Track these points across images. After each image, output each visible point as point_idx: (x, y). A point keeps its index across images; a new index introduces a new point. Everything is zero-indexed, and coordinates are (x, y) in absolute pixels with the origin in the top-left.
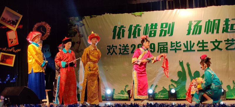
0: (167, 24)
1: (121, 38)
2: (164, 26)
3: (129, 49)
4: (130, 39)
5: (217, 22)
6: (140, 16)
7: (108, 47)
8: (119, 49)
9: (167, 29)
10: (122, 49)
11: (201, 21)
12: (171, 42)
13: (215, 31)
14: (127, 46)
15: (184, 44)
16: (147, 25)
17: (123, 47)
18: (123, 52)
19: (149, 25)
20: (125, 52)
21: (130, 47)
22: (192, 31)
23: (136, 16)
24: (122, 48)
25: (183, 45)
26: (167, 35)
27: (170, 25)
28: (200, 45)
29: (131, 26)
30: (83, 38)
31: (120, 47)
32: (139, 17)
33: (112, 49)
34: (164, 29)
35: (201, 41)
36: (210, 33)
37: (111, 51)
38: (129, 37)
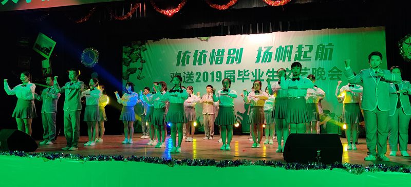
0: (234, 50)
1: (185, 65)
2: (232, 53)
3: (193, 77)
5: (289, 48)
6: (207, 40)
7: (171, 75)
9: (235, 56)
10: (186, 77)
11: (272, 47)
12: (239, 70)
13: (287, 59)
14: (192, 73)
15: (252, 72)
16: (214, 50)
17: (187, 74)
18: (187, 80)
19: (216, 51)
20: (190, 81)
21: (194, 75)
22: (261, 58)
23: (202, 40)
25: (251, 74)
26: (235, 62)
27: (238, 50)
28: (269, 74)
29: (197, 51)
31: (184, 75)
32: (206, 42)
34: (232, 56)
35: (271, 70)
36: (281, 61)
38: (194, 64)
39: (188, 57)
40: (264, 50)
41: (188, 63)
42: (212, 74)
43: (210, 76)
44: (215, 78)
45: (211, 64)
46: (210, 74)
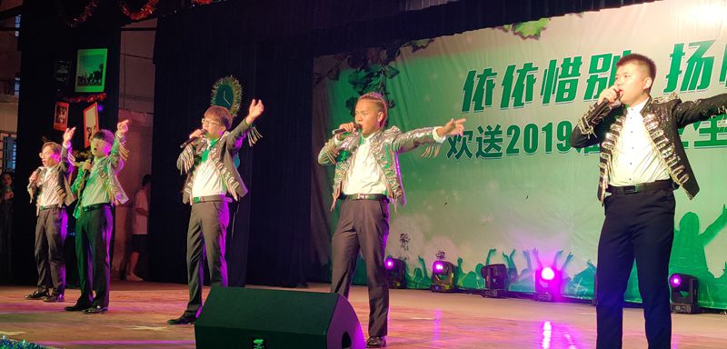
0: (607, 58)
1: (483, 108)
2: (600, 67)
3: (501, 140)
4: (505, 111)
6: (536, 36)
8: (478, 139)
10: (485, 141)
11: (711, 42)
14: (498, 131)
16: (553, 63)
17: (486, 133)
18: (487, 150)
19: (558, 65)
20: (493, 151)
21: (504, 135)
22: (680, 79)
23: (524, 38)
24: (484, 137)
28: (703, 125)
29: (511, 69)
30: (394, 109)
31: (480, 135)
32: (534, 40)
33: (459, 140)
34: (600, 75)
37: (458, 146)
38: (504, 104)
39: (491, 85)
40: (689, 53)
41: (489, 102)
42: (548, 129)
43: (542, 136)
44: (555, 140)
45: (546, 101)
46: (543, 129)
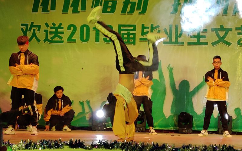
1: (49, 11)
3: (63, 33)
7: (23, 27)
8: (45, 31)
9: (136, 1)
10: (51, 32)
12: (143, 25)
14: (60, 26)
15: (165, 29)
17: (51, 28)
18: (52, 38)
21: (65, 30)
22: (180, 8)
24: (49, 30)
31: (46, 28)
33: (30, 30)
37: (29, 34)
41: (53, 8)
46: (94, 28)
